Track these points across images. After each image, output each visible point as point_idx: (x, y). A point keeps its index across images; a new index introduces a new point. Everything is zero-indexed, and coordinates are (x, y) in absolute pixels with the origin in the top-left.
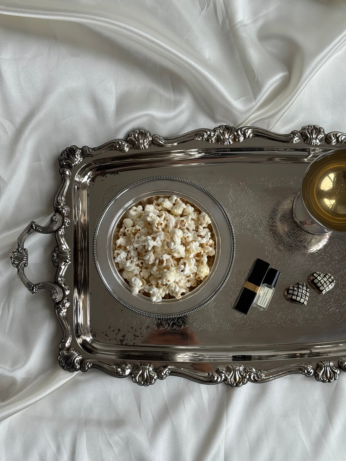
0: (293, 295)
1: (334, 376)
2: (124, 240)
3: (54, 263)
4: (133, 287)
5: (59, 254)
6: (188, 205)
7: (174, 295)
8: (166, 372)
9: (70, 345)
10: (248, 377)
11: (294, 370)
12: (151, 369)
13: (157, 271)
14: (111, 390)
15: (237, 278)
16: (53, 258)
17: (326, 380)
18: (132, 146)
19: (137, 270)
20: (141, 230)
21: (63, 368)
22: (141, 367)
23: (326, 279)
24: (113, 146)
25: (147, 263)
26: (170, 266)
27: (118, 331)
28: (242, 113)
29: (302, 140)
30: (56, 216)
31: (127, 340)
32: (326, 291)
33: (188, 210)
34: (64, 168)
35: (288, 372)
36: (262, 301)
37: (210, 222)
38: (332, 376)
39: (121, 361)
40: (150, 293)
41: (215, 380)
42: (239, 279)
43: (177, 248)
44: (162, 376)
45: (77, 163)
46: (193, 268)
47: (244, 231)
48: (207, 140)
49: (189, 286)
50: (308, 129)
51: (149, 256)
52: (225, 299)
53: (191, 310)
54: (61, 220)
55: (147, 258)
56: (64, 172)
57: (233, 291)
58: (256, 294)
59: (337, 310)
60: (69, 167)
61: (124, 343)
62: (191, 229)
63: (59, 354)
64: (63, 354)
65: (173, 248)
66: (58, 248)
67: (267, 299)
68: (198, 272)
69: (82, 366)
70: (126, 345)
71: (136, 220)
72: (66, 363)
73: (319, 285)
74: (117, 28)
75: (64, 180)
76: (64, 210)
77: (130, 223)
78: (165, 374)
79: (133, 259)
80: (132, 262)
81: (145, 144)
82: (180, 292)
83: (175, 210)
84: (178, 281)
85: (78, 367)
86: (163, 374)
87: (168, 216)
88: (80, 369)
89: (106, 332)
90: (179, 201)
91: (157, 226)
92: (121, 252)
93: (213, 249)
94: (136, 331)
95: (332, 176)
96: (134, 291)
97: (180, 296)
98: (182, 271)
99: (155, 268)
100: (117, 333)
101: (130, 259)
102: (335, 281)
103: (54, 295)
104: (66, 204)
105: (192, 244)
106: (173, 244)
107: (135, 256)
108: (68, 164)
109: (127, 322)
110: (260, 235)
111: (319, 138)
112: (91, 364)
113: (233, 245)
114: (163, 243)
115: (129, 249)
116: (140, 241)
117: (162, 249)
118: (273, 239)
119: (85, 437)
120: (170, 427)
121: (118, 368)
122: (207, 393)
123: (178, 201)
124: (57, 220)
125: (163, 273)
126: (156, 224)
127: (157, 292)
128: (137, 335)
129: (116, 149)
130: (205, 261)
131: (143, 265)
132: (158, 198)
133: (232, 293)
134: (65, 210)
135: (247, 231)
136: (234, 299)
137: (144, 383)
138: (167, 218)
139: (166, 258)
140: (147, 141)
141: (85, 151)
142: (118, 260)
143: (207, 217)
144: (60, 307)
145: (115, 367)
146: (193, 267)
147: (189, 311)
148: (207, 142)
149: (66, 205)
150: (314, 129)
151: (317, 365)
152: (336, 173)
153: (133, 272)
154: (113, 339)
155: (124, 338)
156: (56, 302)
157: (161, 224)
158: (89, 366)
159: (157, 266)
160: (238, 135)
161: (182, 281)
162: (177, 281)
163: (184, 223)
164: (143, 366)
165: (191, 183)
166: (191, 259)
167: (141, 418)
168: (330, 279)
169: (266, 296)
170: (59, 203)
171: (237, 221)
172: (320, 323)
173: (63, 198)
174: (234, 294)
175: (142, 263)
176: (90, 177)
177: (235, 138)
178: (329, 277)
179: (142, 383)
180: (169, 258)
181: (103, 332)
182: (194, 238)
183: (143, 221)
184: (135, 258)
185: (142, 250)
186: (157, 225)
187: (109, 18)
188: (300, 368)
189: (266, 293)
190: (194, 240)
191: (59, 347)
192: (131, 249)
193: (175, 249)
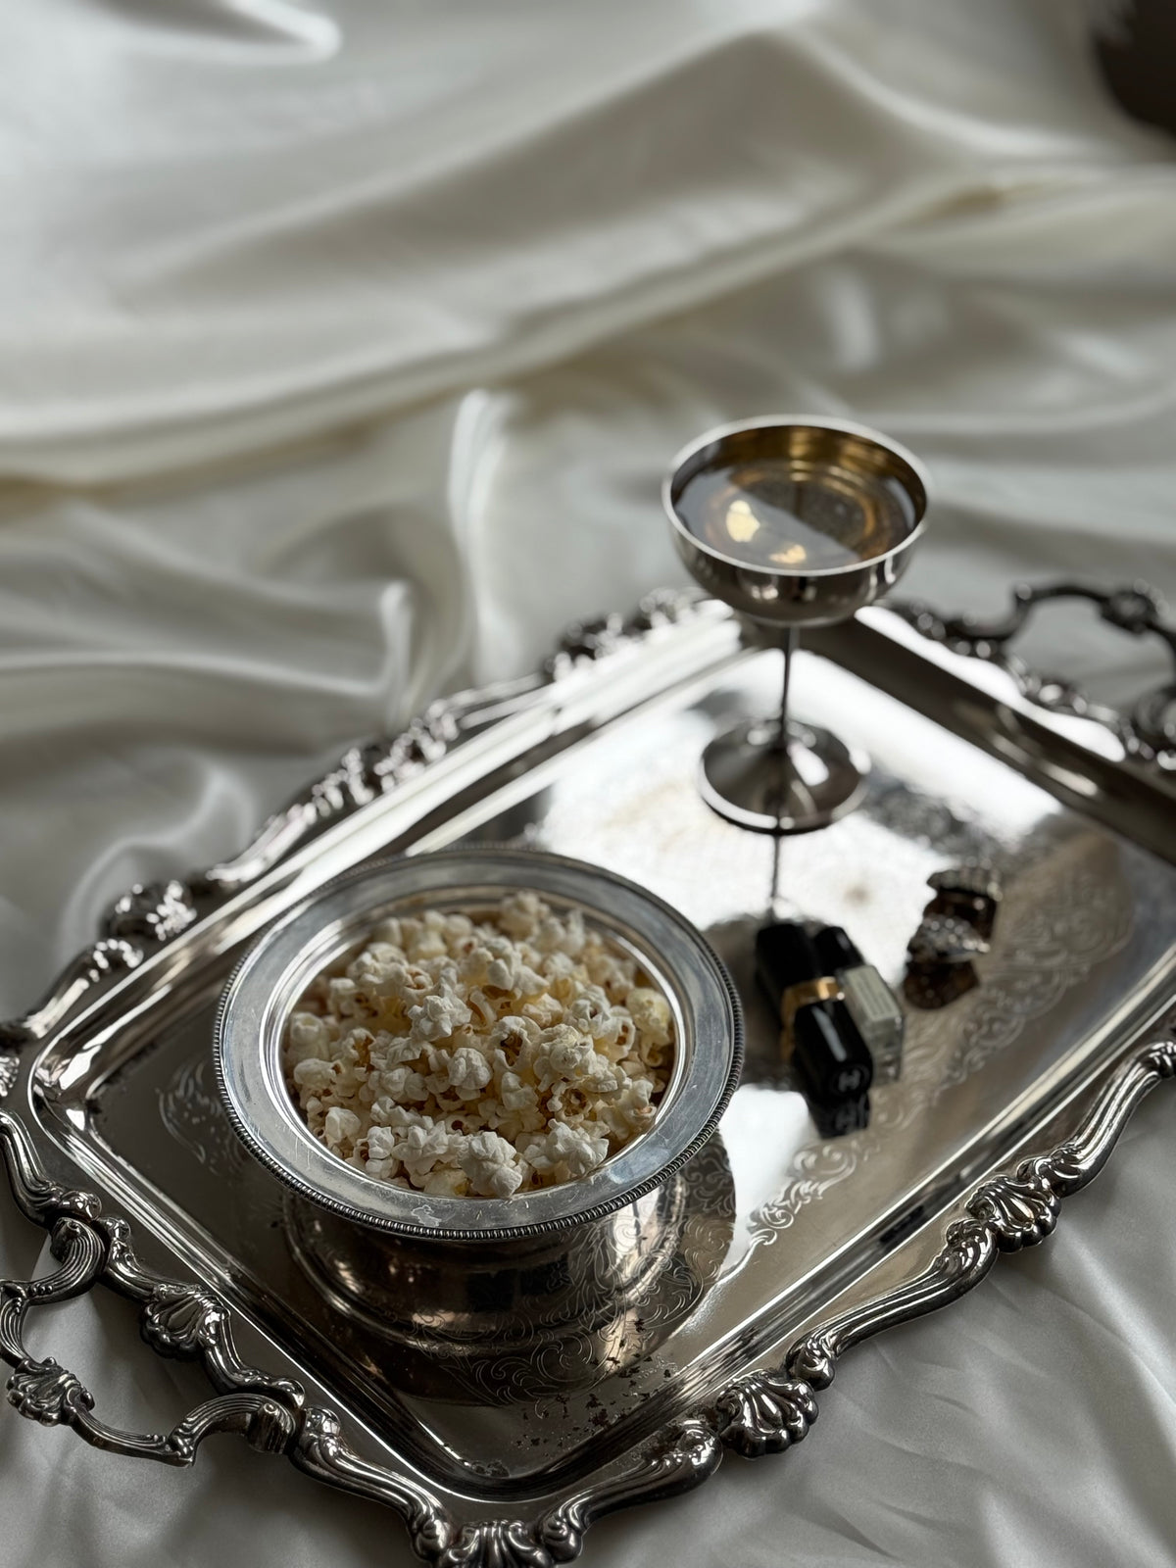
4: (494, 1171)
18: (139, 939)
27: (563, 1405)
55: (460, 1070)
89: (525, 1436)
100: (565, 1412)
181: (520, 1442)
186: (410, 977)
192: (388, 1110)
193: (520, 983)
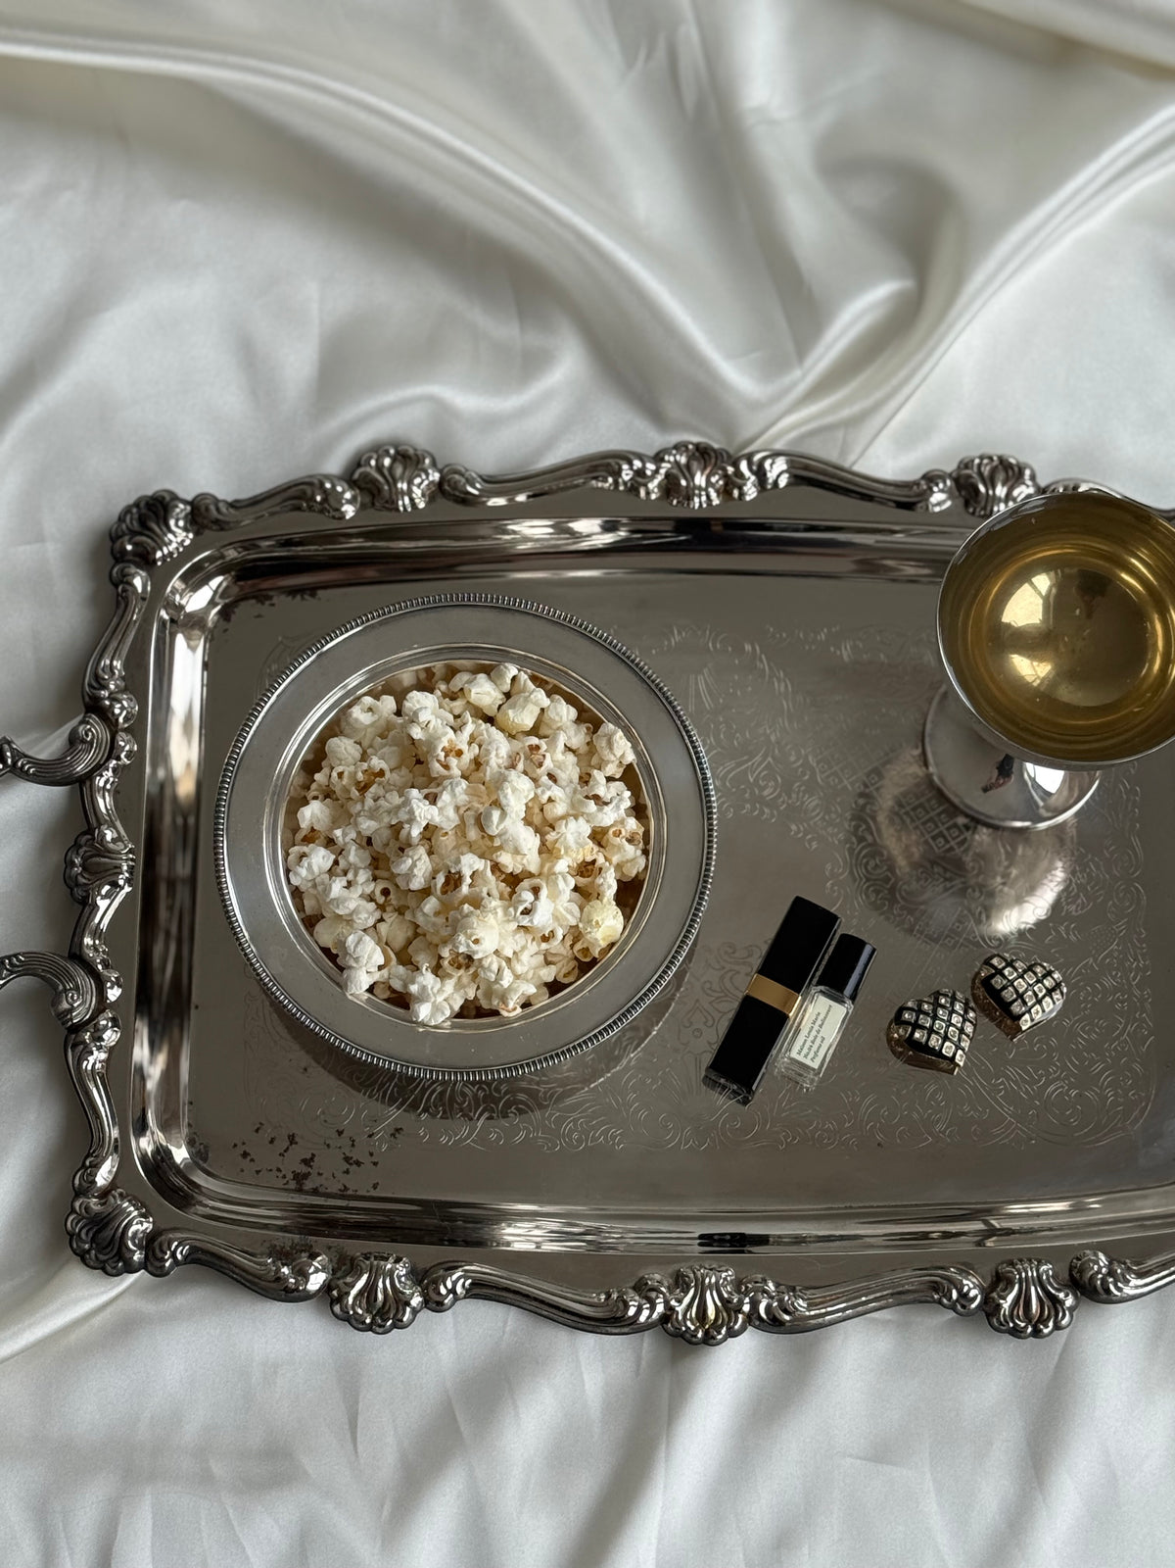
0: (916, 1026)
1: (1053, 1313)
2: (327, 811)
3: (72, 890)
4: (350, 967)
5: (91, 857)
6: (558, 697)
7: (495, 1002)
8: (455, 1284)
9: (113, 1179)
10: (746, 1308)
11: (913, 1288)
12: (401, 1270)
13: (437, 914)
14: (253, 1349)
15: (724, 968)
16: (68, 871)
17: (1026, 1327)
18: (368, 499)
19: (367, 915)
20: (388, 774)
21: (84, 1261)
22: (368, 1262)
23: (1035, 979)
24: (302, 496)
25: (403, 886)
26: (485, 894)
27: (289, 1143)
28: (756, 406)
29: (960, 502)
30: (88, 723)
31: (320, 1174)
32: (1032, 1020)
33: (557, 714)
34: (126, 565)
35: (892, 1294)
36: (807, 1046)
37: (630, 757)
38: (1046, 1312)
39: (295, 1242)
40: (409, 994)
41: (630, 1318)
42: (730, 974)
43: (510, 832)
44: (438, 1299)
45: (171, 548)
46: (566, 910)
47: (754, 809)
48: (633, 488)
49: (550, 979)
50: (980, 465)
51: (410, 861)
52: (679, 1039)
53: (552, 1057)
54: (105, 739)
55: (403, 866)
56: (124, 576)
57: (706, 1014)
58: (785, 1018)
59: (1073, 1093)
60: (145, 560)
61: (308, 1185)
62: (562, 776)
63: (73, 1211)
64: (87, 1209)
65: (496, 832)
66: (89, 837)
67: (823, 1039)
68: (581, 925)
69: (154, 1256)
70: (315, 1192)
71: (371, 746)
72: (93, 1240)
73: (1009, 994)
75: (123, 605)
76: (119, 706)
77: (350, 754)
78: (449, 1291)
79: (356, 875)
80: (349, 885)
81: (415, 493)
82: (516, 991)
83: (511, 712)
84: (511, 956)
85: (137, 1257)
86: (443, 1291)
87: (485, 732)
88: (144, 1265)
89: (244, 1143)
90: (525, 681)
91: (445, 757)
92: (312, 850)
93: (639, 852)
94: (353, 1145)
95: (1043, 582)
96: (351, 983)
97: (515, 1009)
98: (526, 912)
99: (431, 905)
100: (285, 1151)
101: (345, 874)
102: (1065, 990)
103: (67, 996)
104: (126, 686)
105: (563, 827)
106: (496, 814)
107: (363, 866)
108: (140, 549)
109: (323, 1113)
110: (809, 825)
111: (1019, 495)
112: (187, 1247)
113: (710, 836)
114: (462, 818)
115: (341, 839)
116: (381, 810)
118: (854, 839)
119: (149, 1516)
120: (461, 1487)
121: (284, 1265)
122: (600, 1368)
123: (522, 683)
124: (92, 739)
125: (460, 917)
126: (442, 750)
127: (435, 990)
128: (355, 1159)
129: (310, 508)
130: (610, 887)
131: (388, 898)
132: (451, 673)
133: (704, 1020)
134: (123, 708)
135: (761, 809)
136: (709, 1043)
137: (373, 1319)
138: (481, 737)
139: (471, 866)
140: (421, 483)
141: (203, 509)
142: (302, 875)
143: (621, 738)
144: (83, 1042)
145: (269, 1261)
146: (566, 904)
148: (632, 496)
149: (125, 690)
150: (1000, 467)
151: (994, 1274)
152: (1056, 573)
153: (352, 920)
154: (271, 1170)
155: (310, 1169)
156: (70, 1023)
157: (459, 753)
158: (179, 1257)
159: (438, 899)
160: (739, 474)
161: (525, 957)
162: (508, 953)
163: (542, 757)
164: (372, 1259)
165: (570, 622)
166: (560, 877)
167: (356, 1452)
168: (1049, 978)
169: (821, 1026)
170: (102, 682)
171: (729, 772)
172: (1010, 1134)
173: (118, 664)
174: (709, 1024)
175: (385, 892)
176: (217, 604)
177: (730, 486)
178: (1044, 972)
179: (368, 1321)
180: (481, 869)
181: (235, 1145)
182: (573, 805)
183: (396, 745)
184: (361, 872)
185: (388, 845)
186: (443, 754)
187: (311, 69)
188: (936, 1282)
189: (821, 1017)
190: (571, 812)
191: (74, 1184)
192: (347, 839)
193: (503, 837)
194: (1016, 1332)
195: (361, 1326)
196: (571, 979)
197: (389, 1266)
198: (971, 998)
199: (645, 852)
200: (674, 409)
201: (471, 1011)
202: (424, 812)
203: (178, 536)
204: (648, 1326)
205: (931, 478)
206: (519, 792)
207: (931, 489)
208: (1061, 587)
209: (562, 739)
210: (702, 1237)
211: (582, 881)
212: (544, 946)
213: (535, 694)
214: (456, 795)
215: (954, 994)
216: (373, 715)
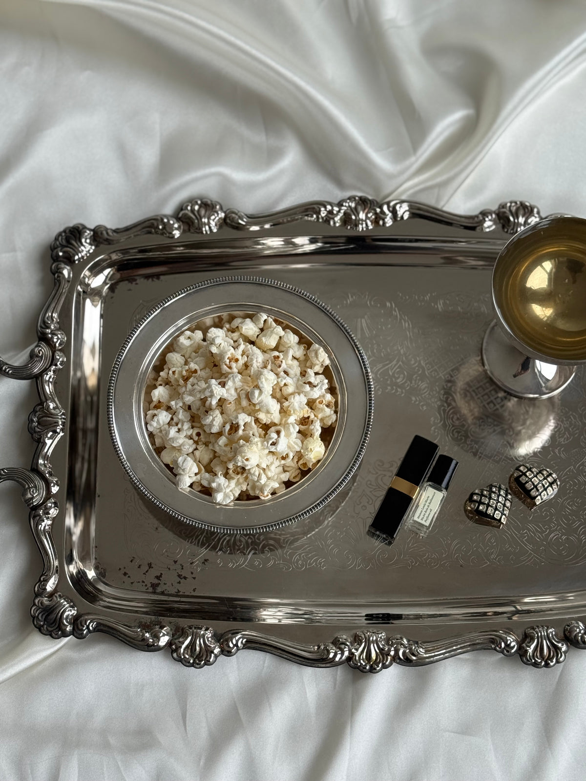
0: (480, 503)
1: (555, 654)
2: (167, 392)
3: (32, 435)
4: (180, 474)
5: (43, 417)
6: (288, 330)
7: (257, 492)
8: (237, 641)
9: (56, 587)
10: (392, 653)
11: (480, 642)
12: (209, 634)
13: (226, 445)
14: (131, 677)
15: (377, 473)
16: (30, 425)
17: (541, 662)
18: (186, 228)
19: (189, 446)
20: (199, 372)
21: (40, 631)
22: (191, 630)
23: (543, 478)
24: (152, 226)
25: (207, 431)
26: (251, 435)
27: (148, 568)
28: (391, 176)
29: (500, 226)
30: (40, 346)
31: (165, 584)
32: (542, 499)
33: (288, 339)
34: (59, 263)
35: (470, 645)
36: (423, 514)
37: (327, 362)
38: (552, 654)
39: (152, 620)
40: (211, 488)
41: (330, 659)
42: (381, 476)
43: (264, 401)
44: (229, 649)
45: (83, 254)
46: (294, 443)
47: (392, 389)
48: (327, 221)
49: (286, 480)
50: (510, 206)
51: (211, 418)
52: (354, 511)
53: (288, 521)
54: (49, 355)
55: (207, 420)
56: (58, 269)
57: (368, 498)
58: (410, 499)
59: (564, 537)
60: (69, 260)
61: (159, 590)
62: (291, 372)
63: (34, 604)
64: (42, 603)
65: (257, 402)
66: (41, 407)
67: (431, 510)
68: (302, 451)
69: (78, 628)
70: (163, 593)
71: (190, 357)
72: (45, 620)
73: (529, 486)
74: (167, 18)
75: (58, 284)
76: (56, 337)
77: (178, 362)
78: (234, 645)
79: (182, 425)
80: (179, 431)
81: (212, 224)
82: (268, 486)
83: (263, 339)
84: (265, 468)
85: (68, 628)
86: (231, 645)
87: (250, 349)
88: (72, 633)
89: (125, 568)
91: (229, 362)
92: (159, 412)
93: (333, 412)
94: (182, 569)
95: (548, 265)
96: (181, 482)
97: (267, 496)
98: (273, 444)
99: (222, 441)
100: (147, 572)
101: (177, 425)
102: (559, 483)
103: (30, 491)
104: (60, 326)
105: (292, 399)
106: (257, 392)
107: (186, 421)
108: (67, 255)
109: (166, 551)
110: (422, 397)
111: (531, 222)
112: (95, 623)
113: (370, 403)
114: (239, 395)
115: (174, 406)
116: (196, 391)
117: (237, 407)
118: (446, 405)
119: (77, 766)
121: (146, 632)
122: (315, 686)
123: (270, 323)
124: (42, 355)
125: (238, 447)
126: (228, 359)
127: (225, 486)
128: (183, 576)
129: (156, 233)
130: (317, 430)
131: (200, 438)
132: (232, 318)
133: (368, 501)
134: (58, 339)
135: (396, 389)
136: (370, 513)
137: (194, 661)
138: (248, 352)
139: (243, 420)
140: (215, 219)
141: (99, 233)
142: (154, 426)
143: (322, 352)
144: (39, 515)
145: (139, 630)
146: (294, 440)
147: (284, 522)
148: (326, 225)
149: (59, 329)
150: (521, 207)
151: (524, 634)
152: (555, 261)
153: (181, 449)
154: (139, 582)
155: (159, 581)
156: (32, 505)
157: (237, 360)
158: (91, 628)
159: (226, 437)
160: (382, 212)
161: (273, 468)
162: (264, 466)
163: (280, 362)
164: (193, 629)
165: (295, 291)
166: (291, 425)
167: (186, 731)
168: (550, 477)
169: (429, 503)
170: (47, 325)
171: (379, 370)
172: (530, 560)
173: (55, 315)
174: (370, 503)
175: (198, 434)
176: (107, 284)
177: (378, 219)
178: (548, 474)
179: (191, 661)
180: (249, 421)
181: (120, 569)
182: (297, 387)
183: (203, 357)
184: (185, 424)
185: (199, 409)
186: (228, 361)
188: (493, 639)
189: (430, 498)
190: (296, 391)
191: (34, 590)
192: (178, 406)
193: (261, 405)
194: (536, 665)
195: (188, 664)
196: (297, 479)
197: (202, 632)
198: (508, 488)
199: (336, 412)
200: (348, 178)
201: (244, 497)
202: (219, 392)
203: (86, 248)
204: (340, 663)
205: (484, 214)
206: (269, 380)
207: (484, 219)
208: (558, 268)
209: (291, 353)
210: (367, 615)
211: (303, 427)
212: (283, 462)
213: (276, 329)
214: (235, 382)
215: (500, 486)
216: (190, 341)
